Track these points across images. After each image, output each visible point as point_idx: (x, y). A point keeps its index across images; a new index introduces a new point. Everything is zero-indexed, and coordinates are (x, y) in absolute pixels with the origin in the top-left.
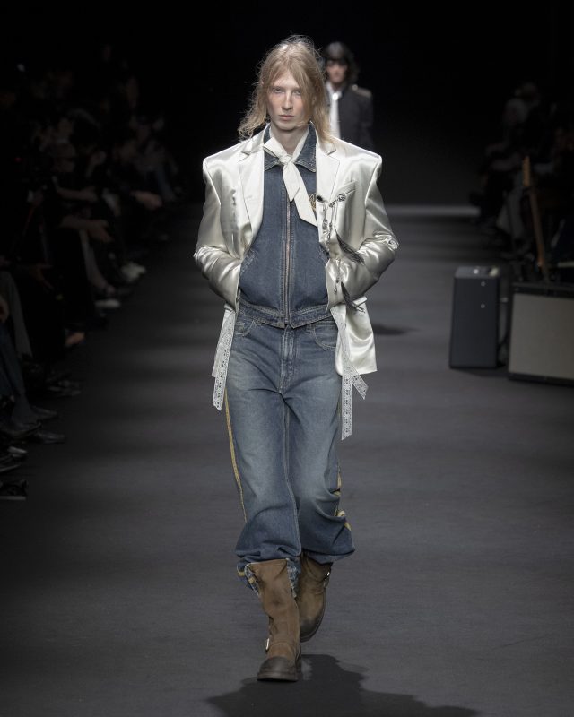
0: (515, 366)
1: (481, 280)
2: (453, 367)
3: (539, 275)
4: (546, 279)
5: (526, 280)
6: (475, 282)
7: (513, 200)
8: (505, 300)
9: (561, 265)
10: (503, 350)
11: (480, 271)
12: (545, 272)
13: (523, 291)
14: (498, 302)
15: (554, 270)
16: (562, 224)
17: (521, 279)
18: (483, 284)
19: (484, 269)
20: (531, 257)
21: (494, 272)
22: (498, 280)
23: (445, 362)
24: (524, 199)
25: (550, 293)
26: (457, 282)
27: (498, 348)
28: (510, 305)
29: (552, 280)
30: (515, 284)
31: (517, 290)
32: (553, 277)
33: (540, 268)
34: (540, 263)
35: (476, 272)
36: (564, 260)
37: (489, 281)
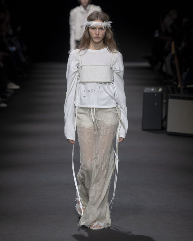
0: (170, 129)
1: (155, 93)
2: (143, 130)
3: (179, 91)
4: (182, 92)
5: (173, 93)
6: (152, 94)
7: (168, 59)
8: (165, 101)
9: (188, 86)
10: (164, 122)
11: (154, 90)
12: (181, 89)
13: (173, 97)
14: (162, 102)
15: (185, 89)
16: (188, 69)
17: (171, 92)
18: (156, 95)
19: (156, 89)
20: (175, 83)
21: (160, 90)
22: (161, 93)
23: (140, 128)
24: (172, 59)
25: (184, 98)
26: (145, 94)
27: (162, 121)
28: (167, 104)
29: (184, 93)
30: (169, 95)
31: (170, 97)
32: (185, 91)
33: (179, 88)
34: (179, 86)
35: (152, 90)
36: (189, 84)
37: (158, 93)
